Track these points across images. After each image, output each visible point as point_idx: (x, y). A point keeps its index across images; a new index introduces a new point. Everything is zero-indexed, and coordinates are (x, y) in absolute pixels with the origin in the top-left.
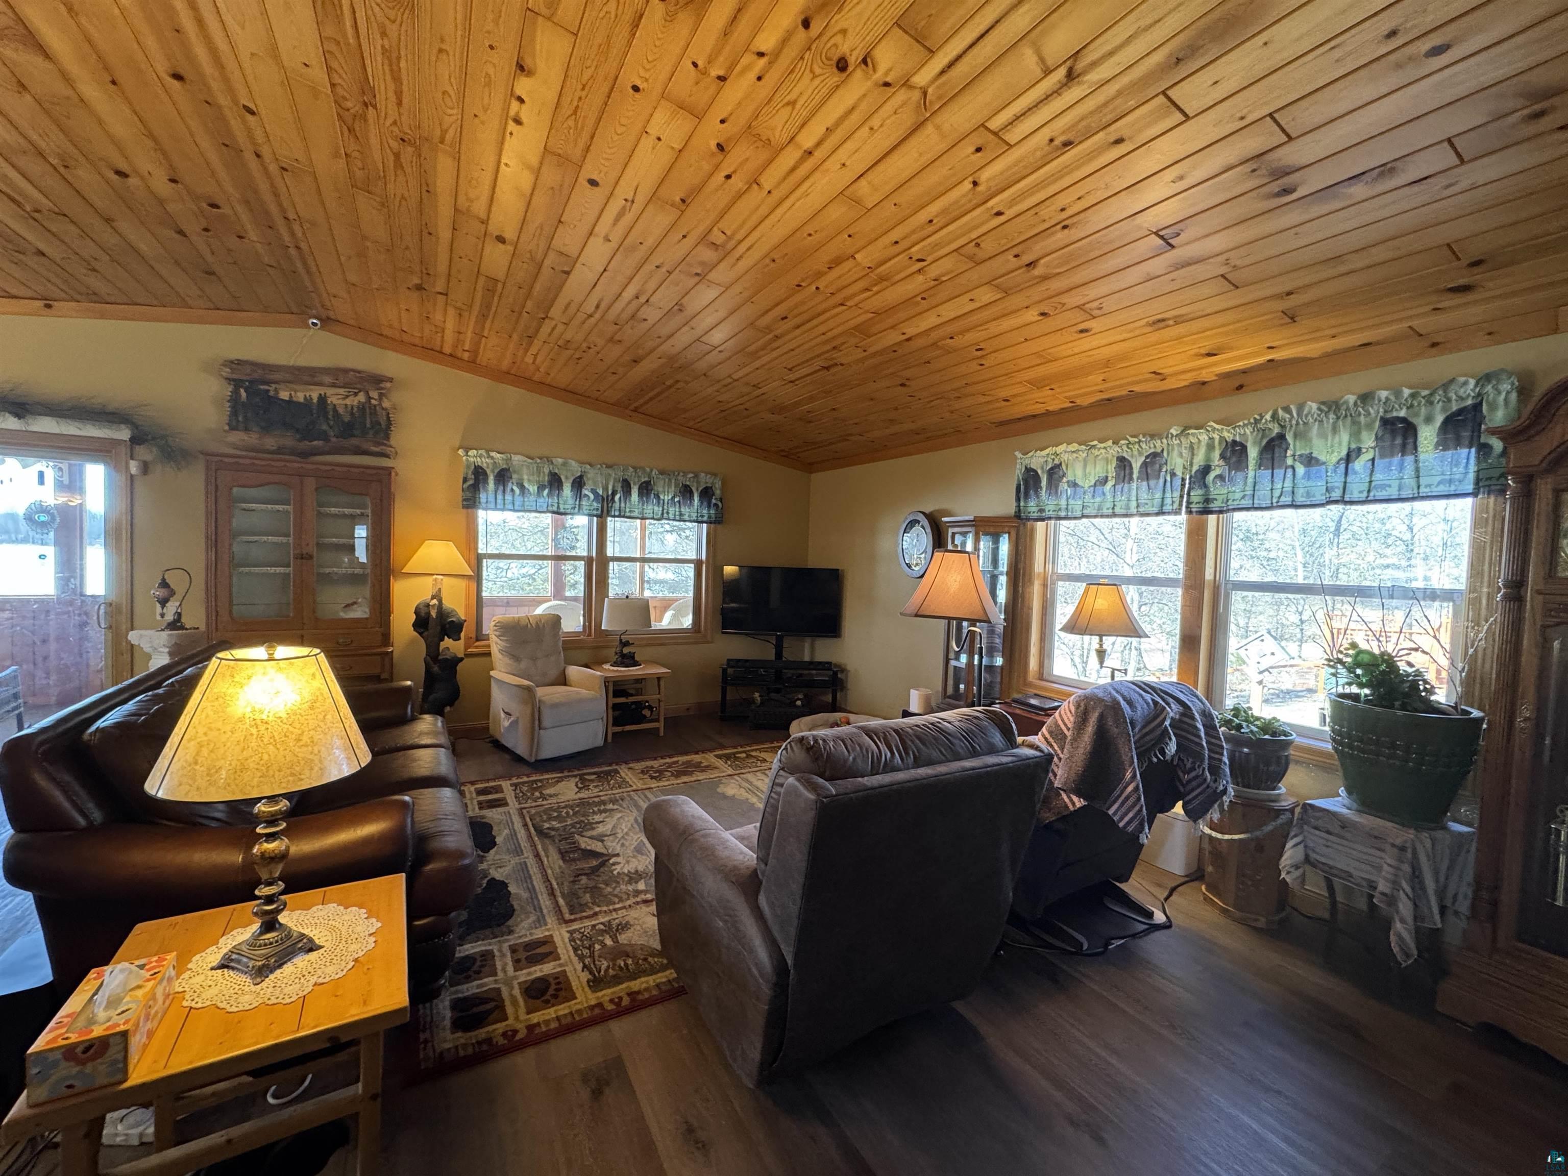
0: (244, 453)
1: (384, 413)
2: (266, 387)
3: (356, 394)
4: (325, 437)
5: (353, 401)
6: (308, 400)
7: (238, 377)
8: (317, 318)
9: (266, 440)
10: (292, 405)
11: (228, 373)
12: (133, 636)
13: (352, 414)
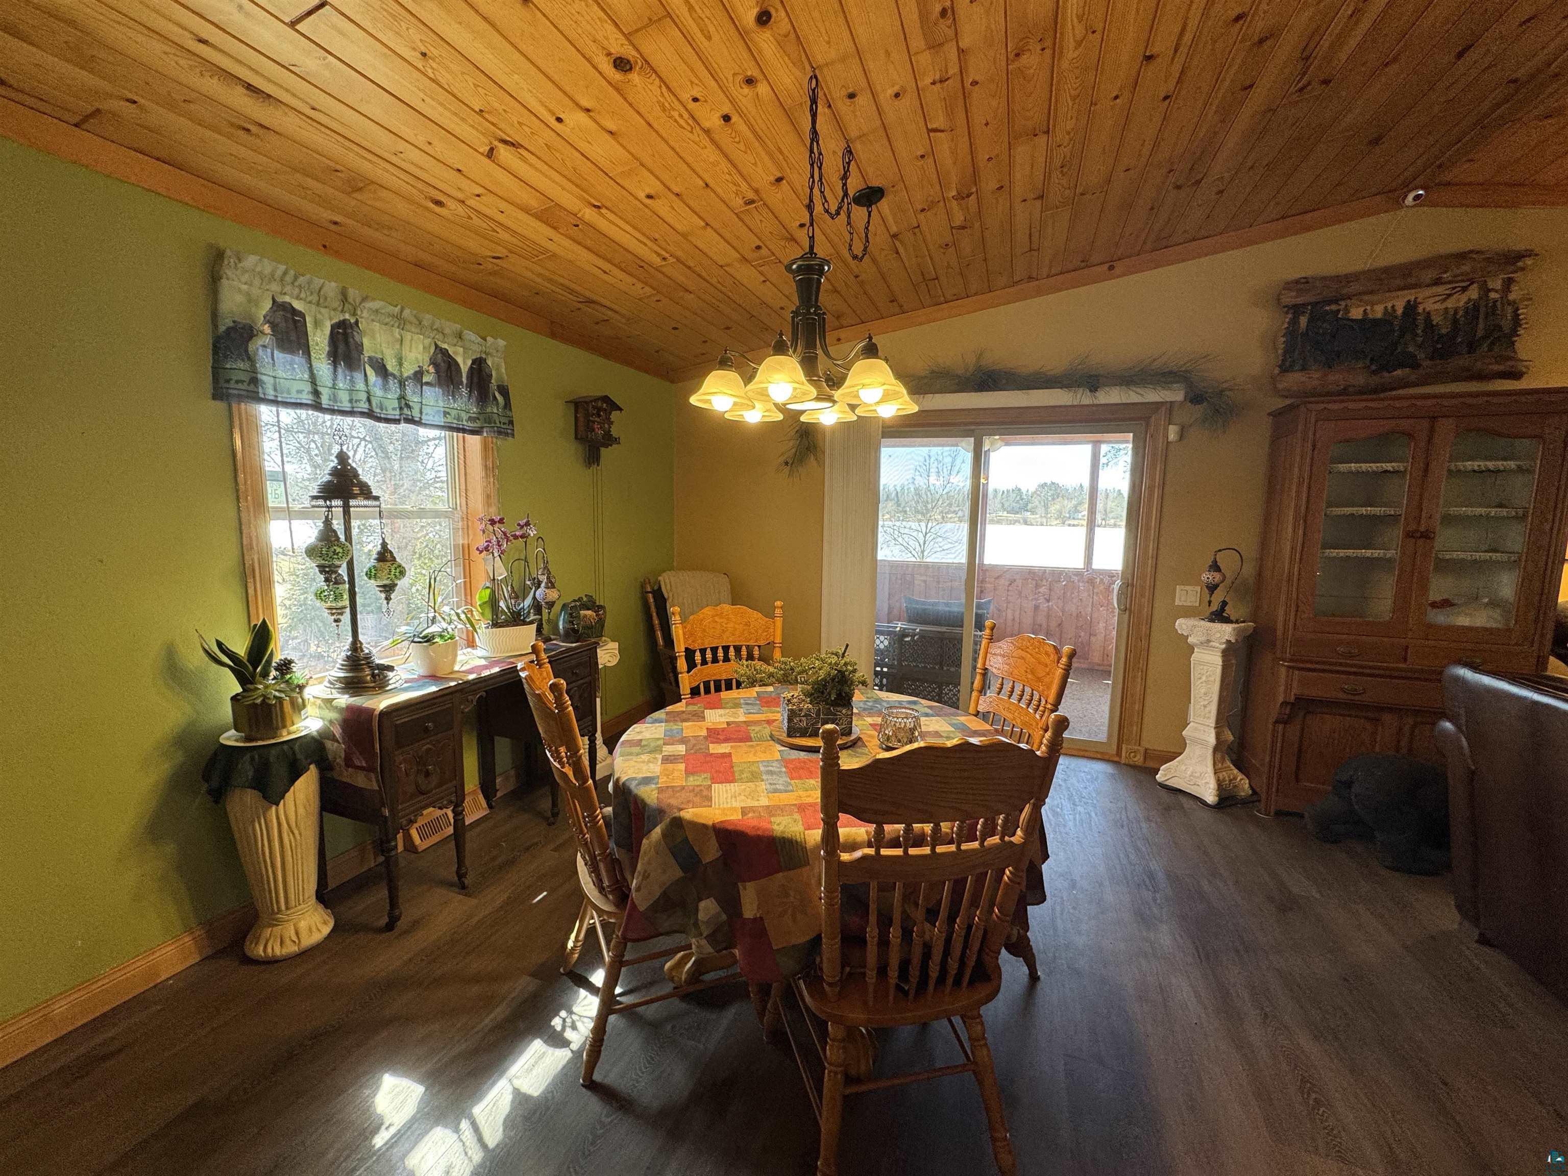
1: (1510, 309)
2: (1334, 307)
3: (1464, 289)
4: (1412, 362)
5: (1459, 301)
6: (1390, 314)
7: (1300, 300)
8: (1422, 189)
9: (1331, 378)
10: (1367, 324)
11: (1290, 298)
12: (1182, 625)
13: (1455, 321)
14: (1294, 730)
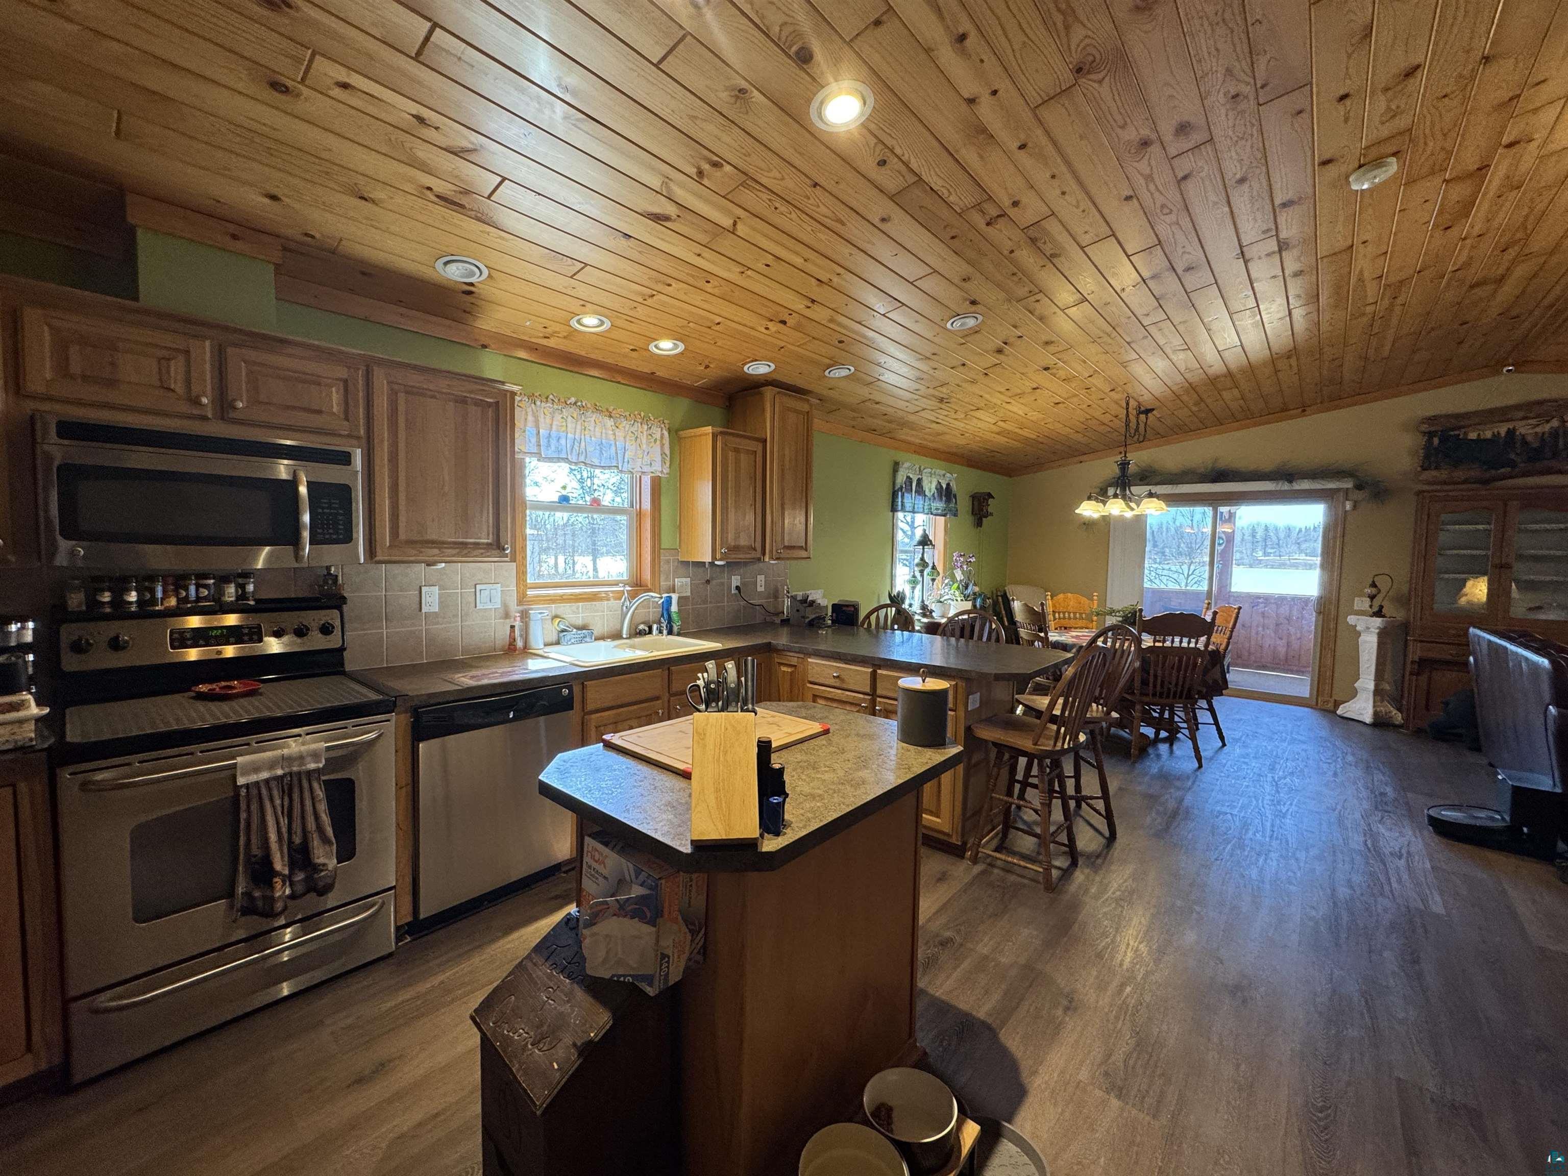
0: (1439, 487)
2: (1457, 432)
3: (1549, 421)
4: (1512, 464)
5: (1545, 428)
6: (1496, 436)
7: (1432, 429)
8: (1513, 365)
9: (1455, 474)
10: (1479, 441)
11: (1424, 428)
12: (1351, 620)
13: (1543, 440)
14: (1424, 678)
